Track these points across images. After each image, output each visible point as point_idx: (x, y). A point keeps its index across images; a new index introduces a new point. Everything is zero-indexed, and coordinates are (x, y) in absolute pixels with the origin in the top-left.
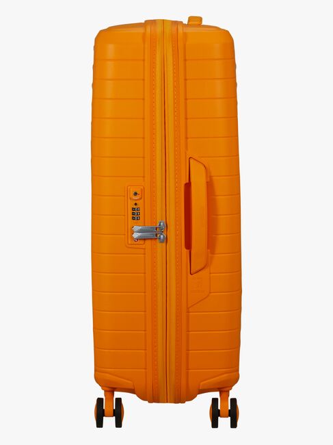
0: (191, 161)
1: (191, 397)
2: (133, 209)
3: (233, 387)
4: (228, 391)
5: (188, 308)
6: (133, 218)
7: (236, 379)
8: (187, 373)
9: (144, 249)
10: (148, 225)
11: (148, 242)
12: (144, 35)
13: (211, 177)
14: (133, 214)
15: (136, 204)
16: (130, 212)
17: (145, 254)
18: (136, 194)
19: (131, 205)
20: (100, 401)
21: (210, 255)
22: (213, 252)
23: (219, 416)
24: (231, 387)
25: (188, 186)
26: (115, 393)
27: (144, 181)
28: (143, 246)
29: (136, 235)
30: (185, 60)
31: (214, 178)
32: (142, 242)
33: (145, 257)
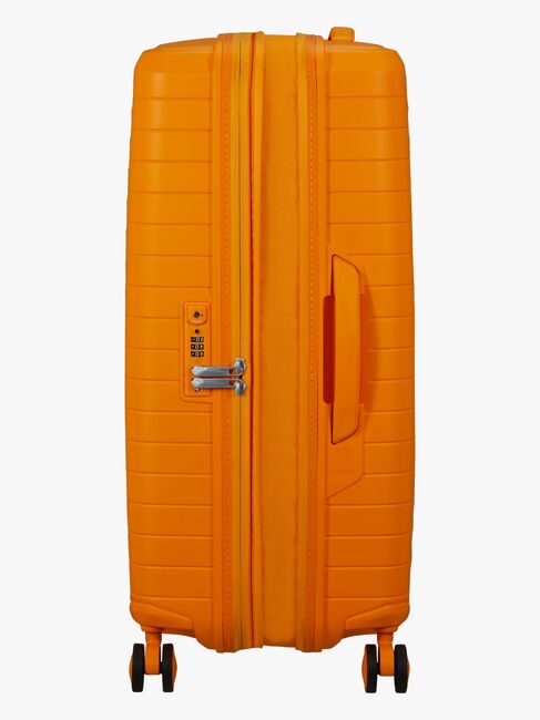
0: (336, 260)
1: (330, 643)
2: (193, 339)
3: (400, 628)
4: (392, 634)
5: (327, 499)
6: (193, 354)
7: (404, 614)
8: (326, 604)
9: (211, 404)
10: (217, 367)
11: (217, 395)
12: (211, 59)
13: (366, 286)
14: (193, 347)
15: (197, 331)
16: (188, 343)
17: (211, 412)
18: (197, 315)
19: (189, 332)
20: (138, 649)
21: (364, 413)
22: (368, 409)
23: (379, 672)
24: (395, 627)
25: (330, 302)
26: (163, 635)
27: (210, 294)
28: (209, 400)
29: (197, 382)
30: (328, 98)
31: (373, 289)
32: (207, 393)
33: (211, 418)
